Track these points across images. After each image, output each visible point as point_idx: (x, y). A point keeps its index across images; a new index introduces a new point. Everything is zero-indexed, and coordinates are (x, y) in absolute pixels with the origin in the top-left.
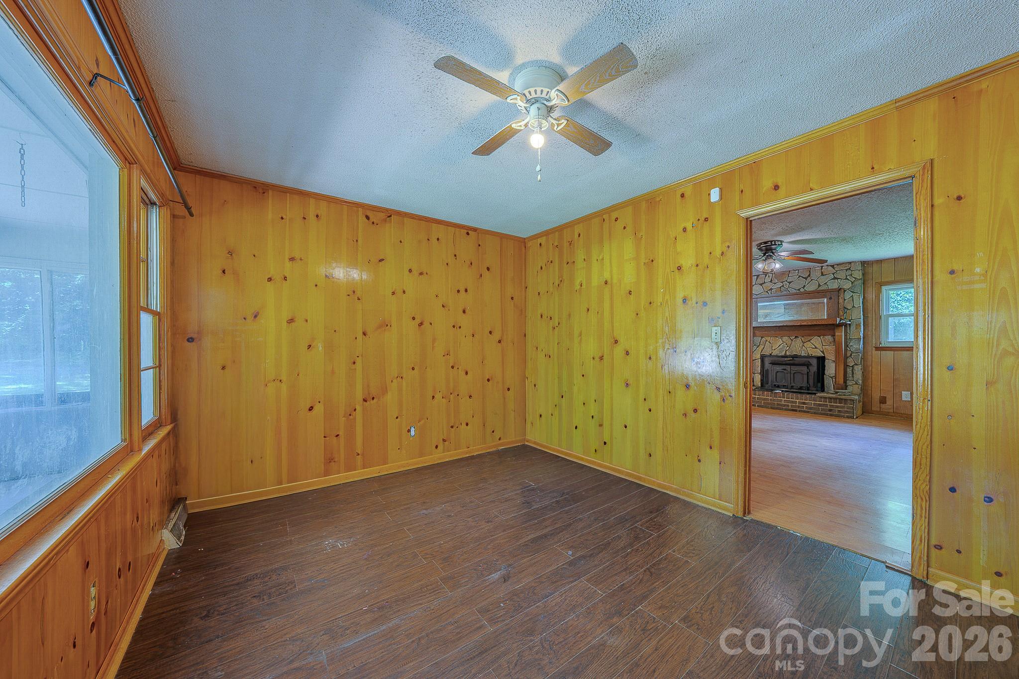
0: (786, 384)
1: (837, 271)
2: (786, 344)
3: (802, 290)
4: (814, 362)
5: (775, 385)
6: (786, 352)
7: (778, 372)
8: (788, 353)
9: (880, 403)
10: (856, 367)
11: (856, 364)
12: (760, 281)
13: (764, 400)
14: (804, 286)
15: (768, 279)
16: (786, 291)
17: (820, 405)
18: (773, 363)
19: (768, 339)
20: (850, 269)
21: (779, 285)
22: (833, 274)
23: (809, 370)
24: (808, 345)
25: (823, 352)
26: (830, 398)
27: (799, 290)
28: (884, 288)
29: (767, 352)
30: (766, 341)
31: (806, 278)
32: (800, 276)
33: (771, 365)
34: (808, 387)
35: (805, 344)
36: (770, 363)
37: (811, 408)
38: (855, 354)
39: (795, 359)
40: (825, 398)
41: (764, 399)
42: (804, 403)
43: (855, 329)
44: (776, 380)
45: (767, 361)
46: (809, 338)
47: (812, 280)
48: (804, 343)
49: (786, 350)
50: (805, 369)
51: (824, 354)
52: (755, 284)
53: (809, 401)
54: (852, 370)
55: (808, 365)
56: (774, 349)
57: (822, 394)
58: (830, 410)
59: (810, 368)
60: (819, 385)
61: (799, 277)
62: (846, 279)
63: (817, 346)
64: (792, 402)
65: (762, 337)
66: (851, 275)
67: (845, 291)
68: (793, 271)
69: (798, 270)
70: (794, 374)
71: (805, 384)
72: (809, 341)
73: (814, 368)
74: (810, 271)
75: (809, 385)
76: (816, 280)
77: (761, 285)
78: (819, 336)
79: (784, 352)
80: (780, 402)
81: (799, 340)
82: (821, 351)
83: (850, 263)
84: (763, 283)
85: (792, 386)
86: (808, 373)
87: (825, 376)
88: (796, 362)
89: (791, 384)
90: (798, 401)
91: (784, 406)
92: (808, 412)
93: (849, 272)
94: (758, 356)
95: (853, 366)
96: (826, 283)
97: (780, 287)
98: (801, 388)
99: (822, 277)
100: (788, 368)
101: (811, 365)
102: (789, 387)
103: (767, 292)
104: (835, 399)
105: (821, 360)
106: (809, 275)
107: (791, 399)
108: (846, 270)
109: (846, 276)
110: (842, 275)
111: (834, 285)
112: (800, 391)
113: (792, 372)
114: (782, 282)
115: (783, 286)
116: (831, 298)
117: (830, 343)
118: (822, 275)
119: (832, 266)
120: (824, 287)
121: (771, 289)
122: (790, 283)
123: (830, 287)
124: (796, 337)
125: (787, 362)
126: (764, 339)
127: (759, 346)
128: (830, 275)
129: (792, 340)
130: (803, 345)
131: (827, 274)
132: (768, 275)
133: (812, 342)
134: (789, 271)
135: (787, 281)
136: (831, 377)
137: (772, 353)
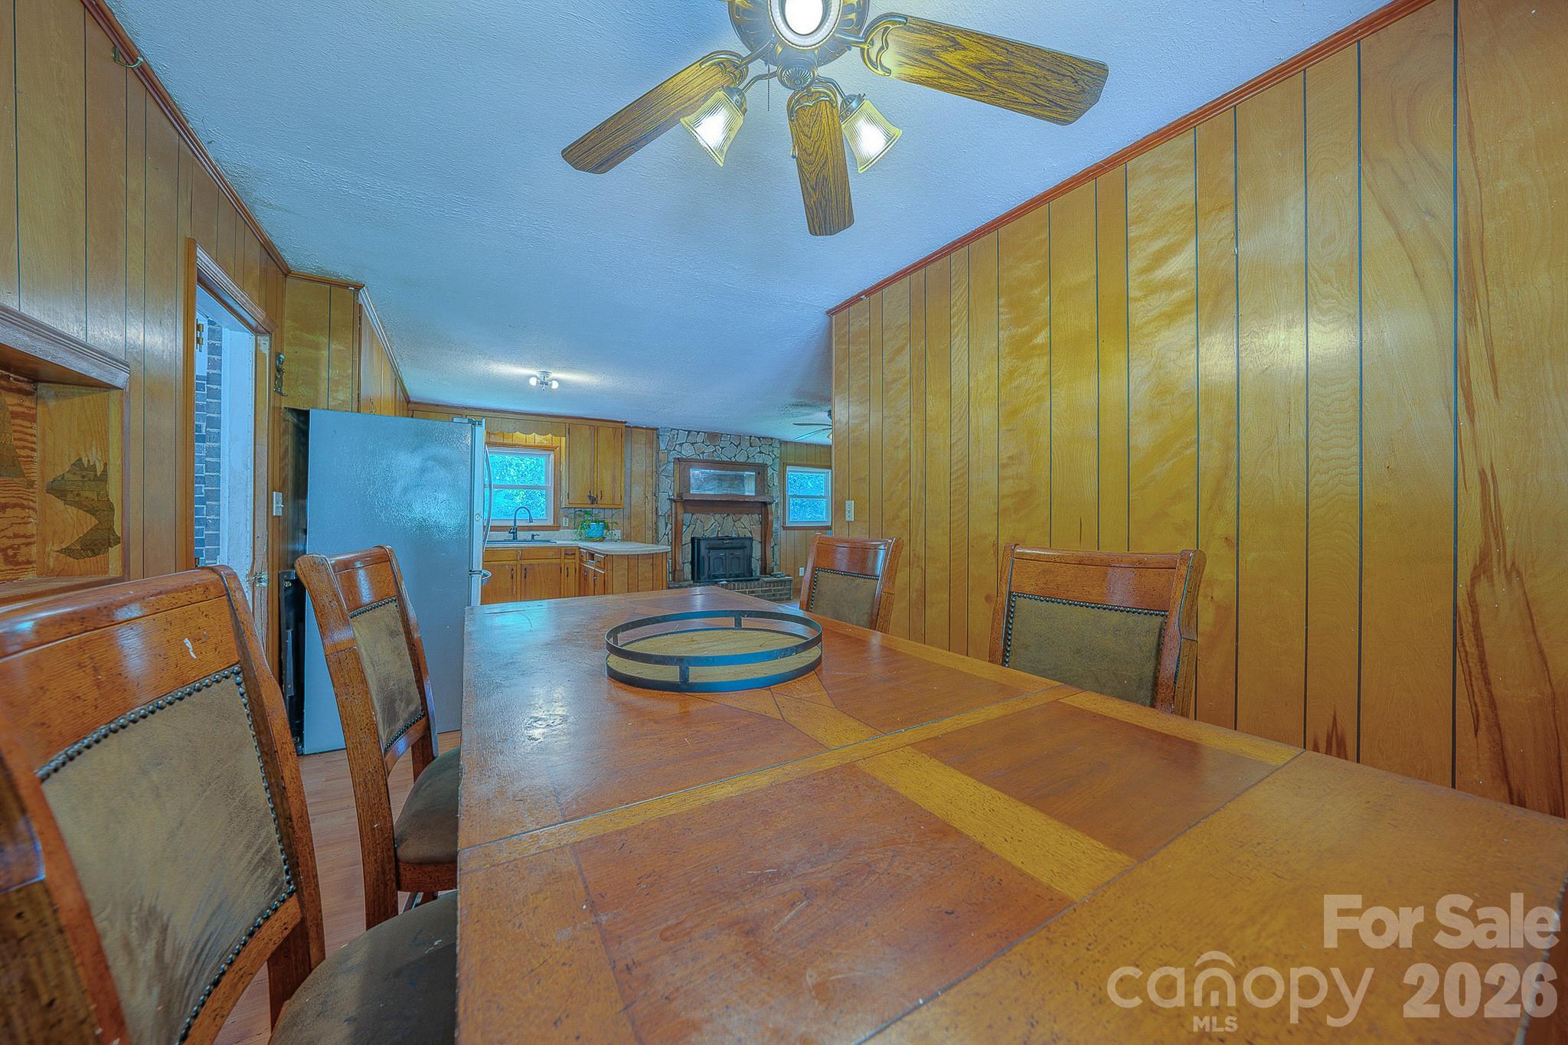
0: (725, 573)
1: (762, 444)
2: (718, 524)
4: (746, 545)
6: (718, 533)
12: (691, 439)
15: (700, 439)
16: (718, 457)
18: (711, 548)
19: (700, 516)
20: (771, 445)
22: (760, 447)
24: (739, 525)
25: (749, 533)
27: (730, 459)
28: (788, 468)
29: (698, 533)
30: (698, 519)
31: (736, 446)
32: (731, 443)
33: (707, 551)
34: (743, 574)
35: (736, 524)
36: (706, 547)
45: (703, 545)
46: (739, 516)
47: (742, 449)
48: (735, 522)
49: (718, 531)
50: (741, 553)
51: (752, 535)
52: (686, 442)
55: (743, 548)
56: (705, 530)
59: (746, 550)
62: (769, 454)
63: (745, 525)
65: (693, 514)
66: (773, 451)
67: (768, 467)
68: (724, 435)
69: (729, 435)
70: (731, 559)
72: (739, 520)
74: (740, 439)
76: (745, 451)
77: (692, 444)
78: (748, 514)
81: (730, 518)
82: (747, 532)
83: (772, 439)
84: (695, 443)
85: (731, 575)
87: (752, 559)
89: (728, 572)
93: (771, 449)
94: (686, 539)
96: (753, 456)
97: (712, 452)
99: (750, 448)
102: (728, 575)
106: (740, 444)
108: (769, 445)
109: (769, 452)
110: (765, 449)
111: (759, 460)
113: (727, 557)
114: (714, 446)
115: (715, 451)
116: (759, 474)
119: (759, 438)
120: (751, 461)
121: (703, 453)
122: (722, 448)
123: (757, 462)
124: (728, 515)
125: (727, 545)
126: (695, 517)
127: (689, 525)
128: (757, 448)
129: (724, 519)
130: (734, 525)
131: (754, 446)
132: (700, 433)
133: (742, 521)
134: (721, 434)
135: (719, 445)
136: (757, 559)
137: (704, 534)
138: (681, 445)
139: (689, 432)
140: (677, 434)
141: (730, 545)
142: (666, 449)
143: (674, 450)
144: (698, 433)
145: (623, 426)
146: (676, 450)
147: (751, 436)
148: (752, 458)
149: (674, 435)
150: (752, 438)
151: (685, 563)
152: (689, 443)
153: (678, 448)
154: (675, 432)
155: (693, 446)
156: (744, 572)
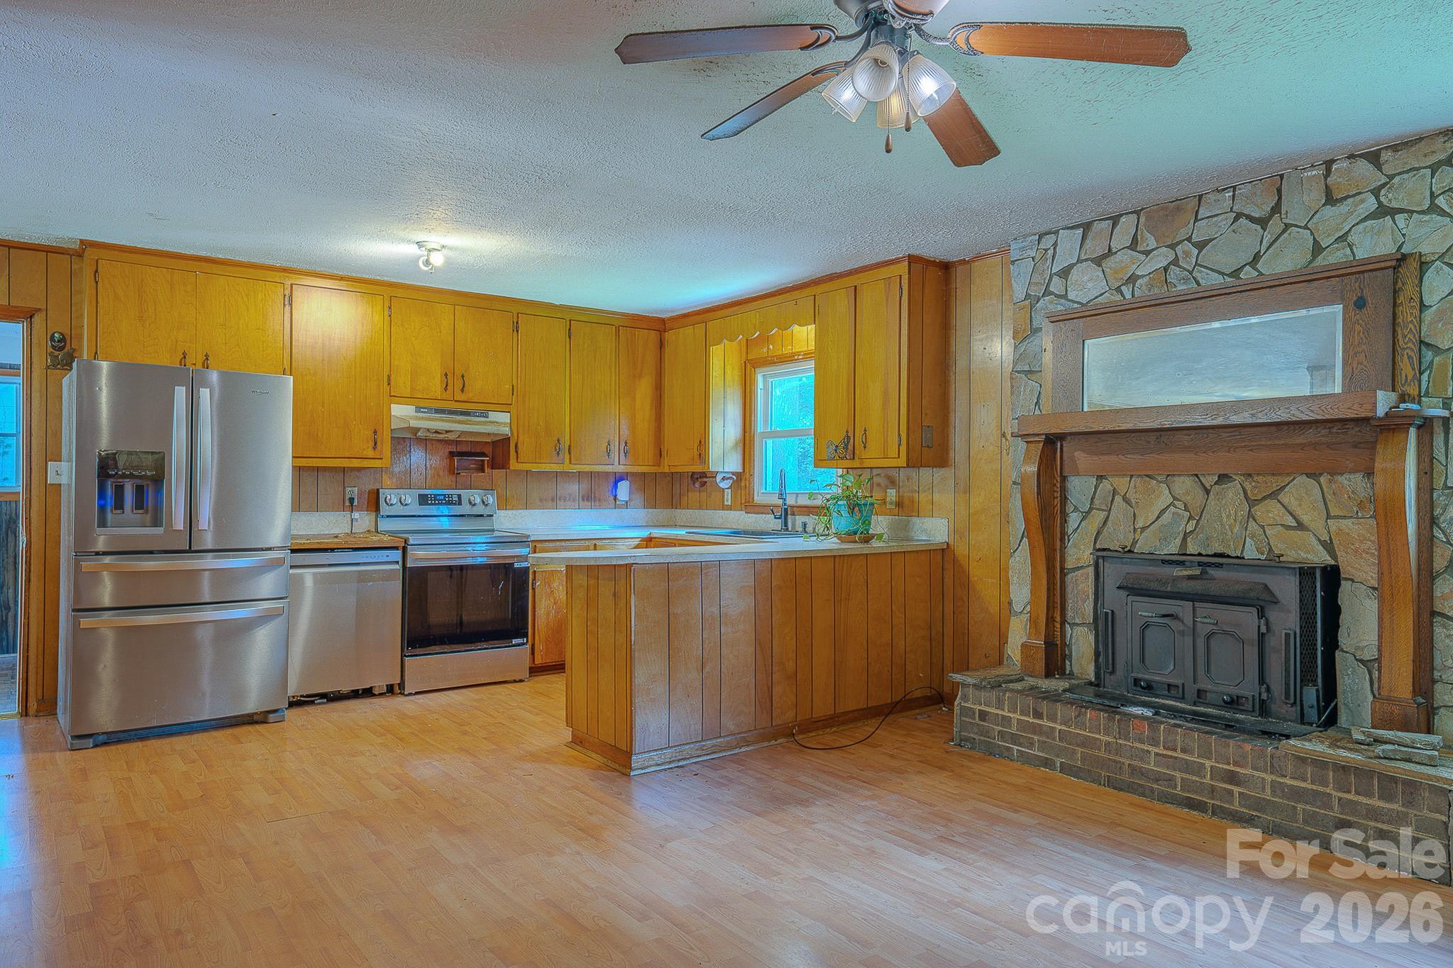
0: (1178, 682)
1: (1391, 178)
2: (1186, 509)
3: (1248, 274)
4: (1287, 589)
5: (1136, 682)
6: (1184, 540)
7: (1146, 626)
8: (1192, 548)
12: (1095, 247)
13: (1083, 745)
14: (1257, 257)
15: (1122, 239)
16: (1186, 280)
17: (1297, 794)
18: (1134, 589)
19: (1122, 483)
21: (1161, 258)
22: (1375, 193)
23: (1267, 624)
24: (1270, 512)
25: (1329, 546)
26: (1343, 769)
27: (1235, 274)
29: (1117, 537)
30: (1115, 492)
31: (1263, 222)
32: (1238, 216)
33: (1123, 593)
34: (1262, 702)
35: (1259, 511)
36: (1120, 588)
37: (1261, 805)
39: (1212, 572)
40: (1320, 764)
41: (1085, 743)
42: (1232, 778)
44: (1143, 660)
45: (1115, 577)
46: (1274, 483)
47: (1287, 226)
48: (1252, 503)
49: (1186, 535)
50: (1247, 619)
51: (1336, 561)
52: (1079, 261)
53: (1256, 768)
55: (1262, 603)
56: (1143, 529)
57: (1316, 746)
59: (1272, 614)
60: (1311, 695)
61: (1236, 219)
62: (1433, 209)
63: (1305, 519)
64: (1187, 767)
65: (1100, 478)
67: (1423, 267)
68: (1212, 197)
69: (1234, 188)
70: (1209, 637)
71: (1249, 689)
72: (1273, 495)
73: (1287, 620)
74: (1279, 191)
75: (1268, 690)
76: (1306, 227)
77: (1098, 261)
78: (1313, 476)
79: (1178, 541)
80: (1142, 759)
81: (1232, 494)
82: (1323, 543)
84: (1104, 257)
85: (1200, 693)
86: (1261, 636)
87: (1337, 653)
88: (1214, 588)
89: (1195, 682)
90: (1208, 764)
91: (1157, 780)
92: (1251, 820)
96: (1343, 239)
97: (1166, 269)
98: (1233, 703)
99: (1329, 211)
100: (1184, 609)
101: (1276, 602)
102: (1191, 692)
103: (1118, 290)
104: (1363, 774)
105: (1324, 581)
106: (1276, 209)
107: (1184, 751)
108: (1435, 168)
109: (1433, 197)
110: (1410, 193)
111: (1377, 243)
112: (1228, 715)
113: (1203, 630)
114: (1172, 247)
115: (1175, 262)
116: (1360, 304)
117: (1361, 505)
119: (1374, 158)
120: (1335, 256)
121: (1133, 279)
122: (1201, 246)
123: (1361, 254)
124: (1223, 478)
125: (1185, 586)
126: (1106, 486)
127: (1088, 512)
128: (1362, 201)
129: (1207, 492)
130: (1250, 515)
131: (1348, 197)
132: (1123, 219)
133: (1285, 501)
134: (1200, 197)
135: (1189, 239)
136: (1361, 661)
137: (1135, 542)
138: (1065, 273)
139: (1087, 227)
140: (1055, 245)
141: (1197, 586)
142: (1028, 296)
143: (1047, 292)
144: (1115, 220)
145: (903, 269)
146: (1052, 293)
147: (1332, 161)
148: (1338, 249)
149: (1046, 250)
150: (1334, 167)
151: (1078, 625)
152: (1086, 260)
153: (1057, 285)
154: (1048, 242)
155: (1100, 265)
156: (1264, 696)
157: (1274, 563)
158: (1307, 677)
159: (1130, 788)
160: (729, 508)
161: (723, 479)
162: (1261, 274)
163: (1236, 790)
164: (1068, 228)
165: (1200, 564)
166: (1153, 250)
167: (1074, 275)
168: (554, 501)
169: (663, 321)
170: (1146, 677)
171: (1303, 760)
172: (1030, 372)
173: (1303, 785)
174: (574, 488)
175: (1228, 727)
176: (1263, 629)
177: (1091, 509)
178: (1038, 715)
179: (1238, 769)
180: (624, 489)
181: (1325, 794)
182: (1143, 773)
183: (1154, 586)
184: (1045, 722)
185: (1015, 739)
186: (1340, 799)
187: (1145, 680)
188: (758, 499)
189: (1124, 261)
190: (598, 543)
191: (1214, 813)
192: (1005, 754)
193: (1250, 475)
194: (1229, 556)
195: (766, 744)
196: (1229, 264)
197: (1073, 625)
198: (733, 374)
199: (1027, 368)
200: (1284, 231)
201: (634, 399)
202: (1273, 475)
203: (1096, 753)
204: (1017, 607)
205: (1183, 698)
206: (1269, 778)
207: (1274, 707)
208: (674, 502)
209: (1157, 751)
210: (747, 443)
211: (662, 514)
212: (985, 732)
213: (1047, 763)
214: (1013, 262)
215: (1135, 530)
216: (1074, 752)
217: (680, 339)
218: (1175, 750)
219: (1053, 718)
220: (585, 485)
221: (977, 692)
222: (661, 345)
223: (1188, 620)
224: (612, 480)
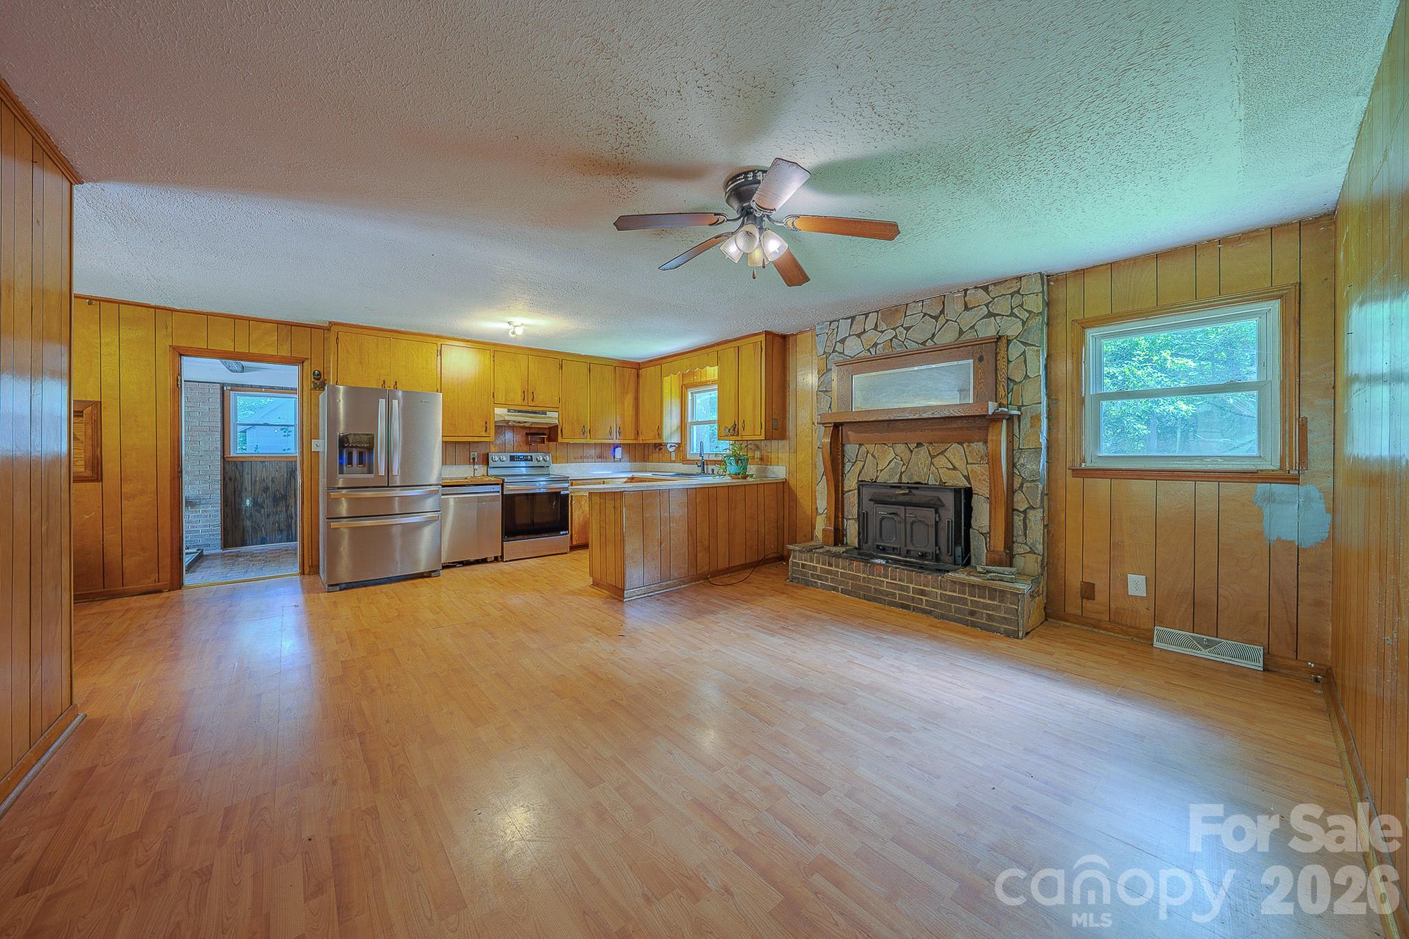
0: (898, 546)
1: (994, 298)
2: (902, 460)
3: (929, 343)
4: (949, 499)
5: (878, 546)
6: (901, 475)
7: (883, 519)
8: (904, 480)
9: (1082, 597)
10: (1031, 513)
11: (1032, 508)
12: (857, 329)
13: (852, 579)
14: (934, 335)
15: (870, 325)
16: (901, 346)
17: (952, 599)
18: (877, 501)
19: (871, 447)
20: (1018, 292)
21: (890, 334)
22: (987, 305)
23: (939, 517)
24: (941, 461)
25: (967, 478)
26: (972, 586)
27: (924, 343)
28: (1090, 333)
29: (868, 476)
30: (868, 452)
31: (936, 318)
32: (925, 314)
33: (872, 503)
34: (937, 555)
35: (936, 461)
36: (870, 500)
37: (935, 605)
38: (1029, 484)
39: (914, 491)
40: (963, 584)
41: (854, 578)
42: (923, 593)
43: (1028, 426)
44: (881, 536)
45: (868, 495)
46: (943, 447)
47: (948, 320)
48: (933, 457)
49: (901, 473)
50: (930, 514)
51: (970, 483)
52: (850, 335)
53: (933, 587)
54: (1025, 519)
55: (937, 506)
56: (881, 470)
57: (961, 575)
58: (972, 613)
59: (942, 511)
60: (959, 550)
61: (924, 316)
62: (1012, 314)
63: (957, 465)
64: (902, 588)
65: (861, 445)
66: (1021, 306)
67: (1009, 342)
68: (913, 305)
69: (923, 301)
70: (912, 524)
71: (930, 549)
72: (942, 453)
73: (948, 514)
74: (943, 303)
75: (939, 549)
76: (956, 321)
77: (859, 336)
78: (961, 443)
79: (898, 476)
80: (880, 585)
81: (923, 451)
82: (964, 476)
83: (1019, 278)
84: (862, 333)
85: (908, 551)
86: (937, 523)
87: (971, 530)
88: (915, 500)
89: (906, 546)
90: (911, 586)
91: (887, 595)
92: (930, 613)
93: (1017, 300)
94: (851, 483)
95: (1025, 512)
96: (972, 327)
97: (891, 340)
98: (923, 556)
99: (966, 314)
100: (900, 510)
101: (943, 506)
102: (904, 551)
103: (869, 350)
104: (982, 588)
105: (965, 496)
106: (942, 312)
107: (900, 580)
108: (1012, 295)
109: (1012, 309)
110: (1002, 306)
111: (988, 330)
112: (921, 562)
113: (909, 520)
114: (894, 329)
115: (896, 337)
116: (981, 359)
117: (982, 458)
118: (967, 308)
119: (986, 289)
120: (969, 336)
121: (875, 345)
122: (907, 329)
123: (981, 335)
124: (919, 445)
125: (901, 499)
126: (863, 449)
127: (855, 462)
128: (981, 309)
129: (912, 452)
130: (932, 463)
131: (975, 307)
132: (870, 315)
133: (948, 456)
134: (907, 304)
135: (902, 326)
136: (982, 533)
137: (877, 477)
138: (843, 341)
139: (853, 318)
140: (838, 327)
141: (906, 499)
142: (825, 353)
143: (834, 351)
144: (867, 315)
145: (762, 337)
146: (837, 351)
147: (967, 289)
148: (970, 332)
149: (833, 330)
150: (968, 292)
151: (849, 519)
152: (853, 335)
153: (839, 347)
154: (834, 325)
155: (860, 338)
156: (938, 552)
157: (942, 487)
158: (957, 543)
159: (875, 600)
160: (674, 462)
161: (671, 446)
162: (935, 344)
163: (924, 598)
164: (845, 319)
165: (908, 487)
166: (884, 331)
167: (847, 343)
168: (582, 459)
169: (639, 364)
170: (882, 544)
171: (955, 582)
172: (827, 391)
173: (955, 594)
174: (592, 452)
175: (921, 568)
176: (937, 520)
177: (856, 461)
178: (830, 565)
179: (925, 588)
180: (619, 451)
181: (964, 598)
182: (881, 592)
183: (886, 499)
184: (833, 568)
185: (819, 578)
186: (971, 600)
187: (882, 546)
188: (688, 457)
189: (872, 336)
190: (605, 480)
191: (914, 610)
192: (814, 585)
193: (931, 443)
194: (922, 484)
195: (694, 583)
196: (921, 338)
197: (847, 519)
198: (676, 390)
199: (825, 389)
200: (946, 323)
201: (624, 404)
202: (942, 443)
203: (858, 583)
204: (820, 511)
205: (900, 554)
206: (939, 592)
207: (942, 557)
208: (645, 459)
209: (887, 580)
210: (683, 428)
211: (639, 465)
212: (805, 574)
213: (835, 589)
214: (817, 335)
215: (877, 471)
216: (848, 583)
217: (647, 373)
218: (896, 580)
219: (837, 566)
220: (598, 450)
221: (801, 555)
222: (638, 376)
223: (902, 515)
224: (612, 447)
